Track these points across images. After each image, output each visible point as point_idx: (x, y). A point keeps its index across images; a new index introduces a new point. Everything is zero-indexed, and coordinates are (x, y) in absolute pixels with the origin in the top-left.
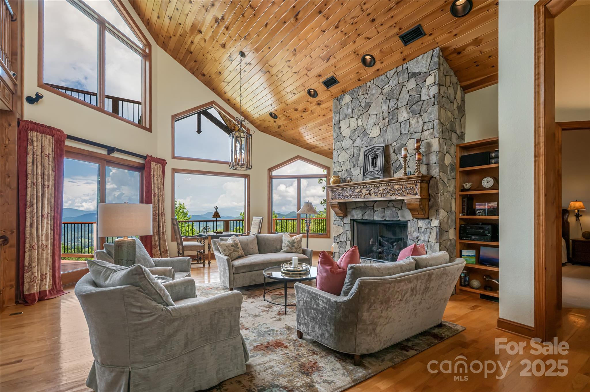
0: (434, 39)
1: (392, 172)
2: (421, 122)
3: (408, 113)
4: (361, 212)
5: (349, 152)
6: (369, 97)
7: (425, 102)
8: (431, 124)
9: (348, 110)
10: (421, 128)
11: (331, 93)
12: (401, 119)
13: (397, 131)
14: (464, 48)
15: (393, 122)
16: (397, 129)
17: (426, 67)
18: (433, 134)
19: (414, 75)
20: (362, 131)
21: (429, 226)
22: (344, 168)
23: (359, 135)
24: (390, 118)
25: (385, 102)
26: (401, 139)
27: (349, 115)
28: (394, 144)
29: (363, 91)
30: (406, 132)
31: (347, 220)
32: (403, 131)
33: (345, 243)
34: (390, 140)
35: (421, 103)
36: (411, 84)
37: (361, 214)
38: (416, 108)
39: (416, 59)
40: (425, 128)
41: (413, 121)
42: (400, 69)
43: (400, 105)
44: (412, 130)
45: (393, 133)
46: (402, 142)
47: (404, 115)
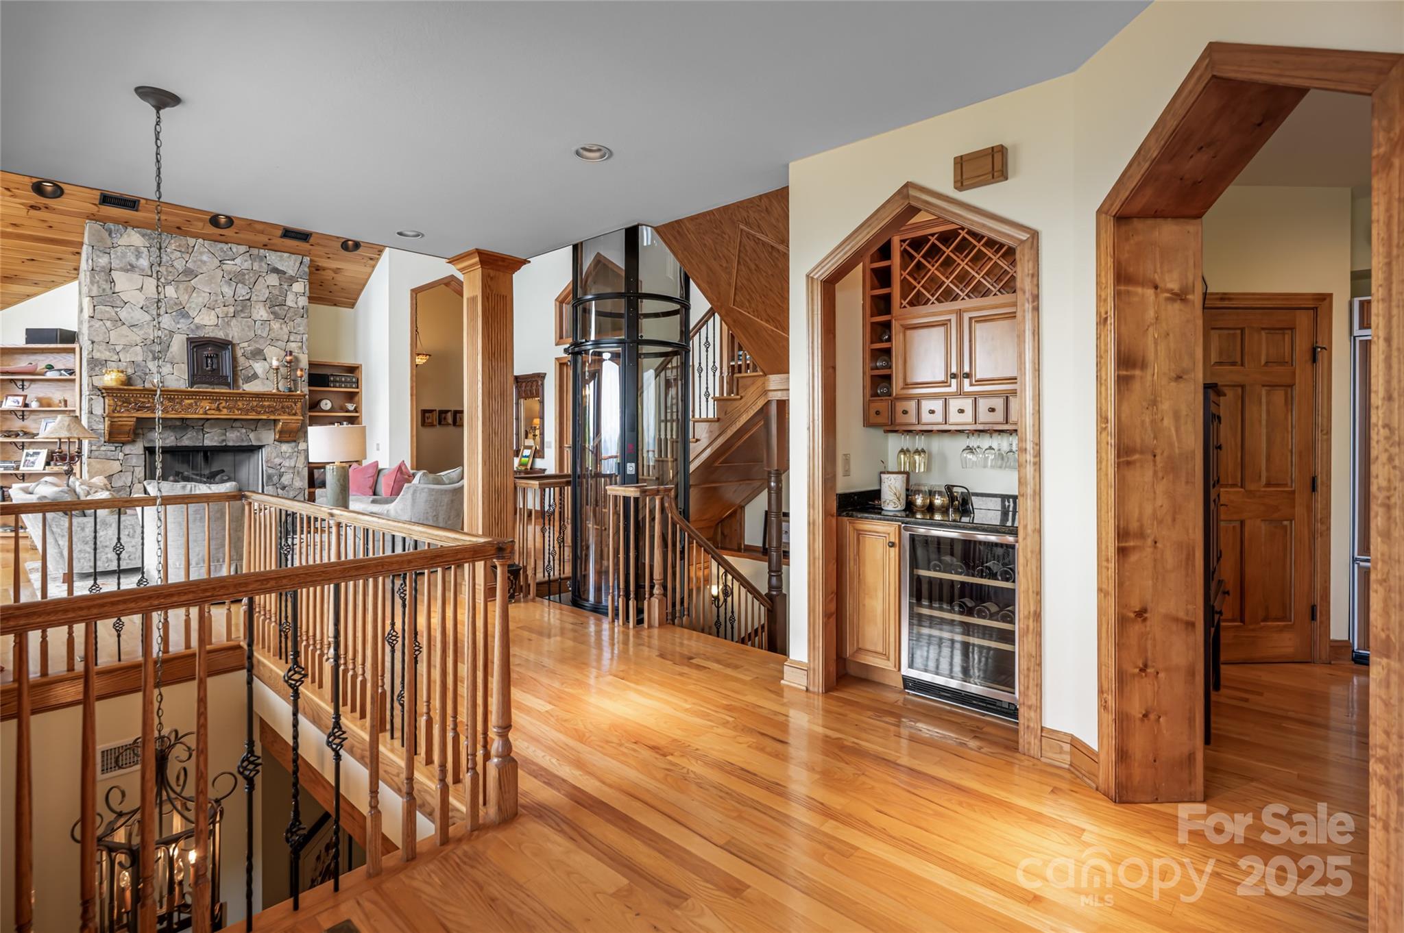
0: (310, 250)
1: (241, 382)
2: (286, 330)
3: (267, 312)
4: (172, 434)
5: (141, 333)
6: (195, 262)
7: (292, 310)
8: (299, 337)
9: (137, 259)
10: (286, 337)
11: (98, 211)
12: (255, 316)
13: (250, 331)
14: (324, 269)
15: (243, 315)
16: (249, 327)
17: (293, 270)
18: (301, 348)
19: (276, 270)
20: (176, 308)
21: (296, 449)
22: (126, 357)
23: (169, 311)
24: (239, 308)
25: (230, 285)
26: (255, 342)
27: (143, 270)
28: (246, 344)
29: (180, 246)
30: (265, 335)
31: (137, 449)
32: (259, 332)
33: (128, 490)
34: (236, 337)
35: (286, 308)
36: (273, 280)
37: (173, 438)
38: (279, 312)
39: (279, 254)
40: (292, 338)
41: (276, 325)
42: (255, 251)
43: (254, 298)
44: (272, 335)
45: (243, 330)
46: (258, 346)
47: (261, 313)
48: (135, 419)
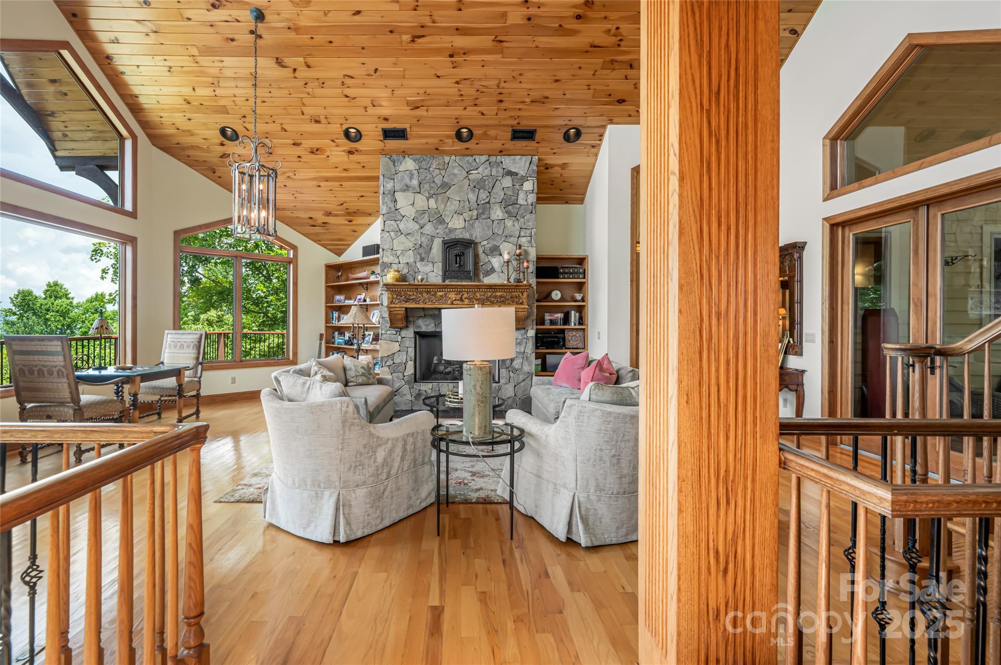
0: (538, 148)
1: (482, 275)
2: (517, 227)
3: (503, 213)
4: (432, 321)
5: (412, 239)
6: (449, 176)
7: (523, 207)
8: (528, 232)
9: (411, 180)
10: (517, 233)
11: (385, 146)
12: (493, 217)
13: (489, 229)
14: (552, 166)
15: (483, 217)
16: (488, 227)
17: (524, 170)
18: (530, 242)
19: (510, 173)
20: (436, 216)
21: (525, 336)
22: (403, 260)
23: (431, 220)
24: (481, 211)
25: (474, 192)
26: (493, 240)
27: (414, 188)
28: (485, 243)
29: (439, 164)
30: (500, 233)
31: (409, 333)
32: (496, 231)
33: (404, 366)
34: (478, 237)
35: (518, 206)
36: (507, 182)
37: (433, 324)
38: (512, 210)
39: (512, 157)
40: (522, 234)
41: (509, 223)
42: (493, 159)
43: (492, 201)
44: (507, 232)
45: (484, 230)
46: (495, 243)
47: (498, 213)
48: (404, 309)
